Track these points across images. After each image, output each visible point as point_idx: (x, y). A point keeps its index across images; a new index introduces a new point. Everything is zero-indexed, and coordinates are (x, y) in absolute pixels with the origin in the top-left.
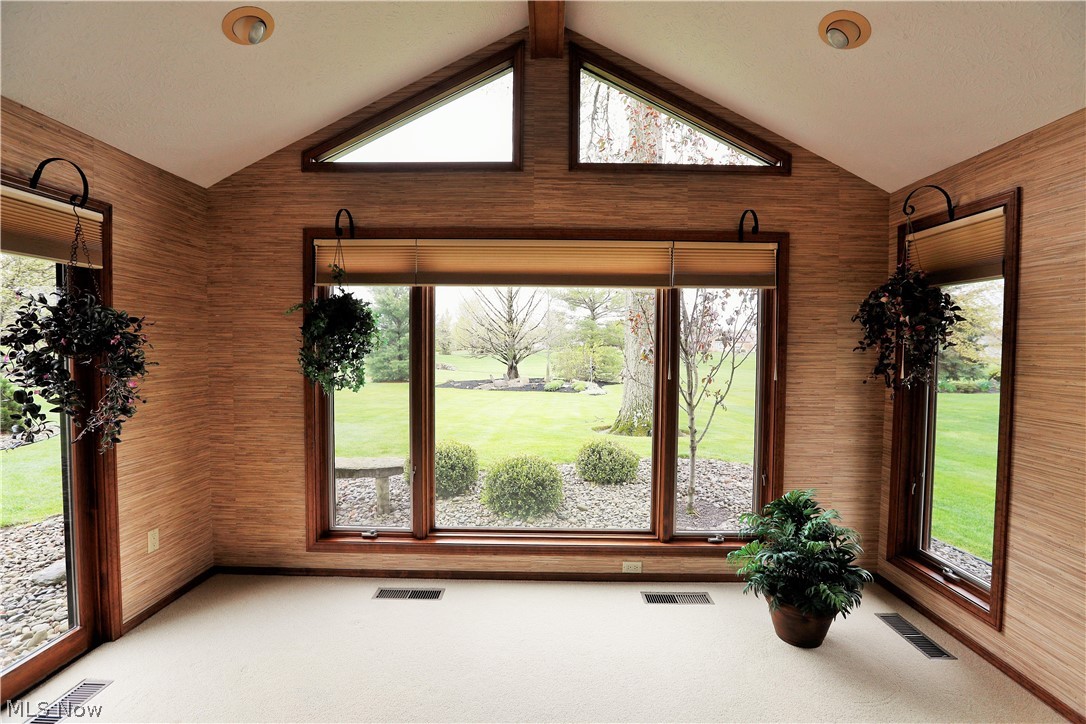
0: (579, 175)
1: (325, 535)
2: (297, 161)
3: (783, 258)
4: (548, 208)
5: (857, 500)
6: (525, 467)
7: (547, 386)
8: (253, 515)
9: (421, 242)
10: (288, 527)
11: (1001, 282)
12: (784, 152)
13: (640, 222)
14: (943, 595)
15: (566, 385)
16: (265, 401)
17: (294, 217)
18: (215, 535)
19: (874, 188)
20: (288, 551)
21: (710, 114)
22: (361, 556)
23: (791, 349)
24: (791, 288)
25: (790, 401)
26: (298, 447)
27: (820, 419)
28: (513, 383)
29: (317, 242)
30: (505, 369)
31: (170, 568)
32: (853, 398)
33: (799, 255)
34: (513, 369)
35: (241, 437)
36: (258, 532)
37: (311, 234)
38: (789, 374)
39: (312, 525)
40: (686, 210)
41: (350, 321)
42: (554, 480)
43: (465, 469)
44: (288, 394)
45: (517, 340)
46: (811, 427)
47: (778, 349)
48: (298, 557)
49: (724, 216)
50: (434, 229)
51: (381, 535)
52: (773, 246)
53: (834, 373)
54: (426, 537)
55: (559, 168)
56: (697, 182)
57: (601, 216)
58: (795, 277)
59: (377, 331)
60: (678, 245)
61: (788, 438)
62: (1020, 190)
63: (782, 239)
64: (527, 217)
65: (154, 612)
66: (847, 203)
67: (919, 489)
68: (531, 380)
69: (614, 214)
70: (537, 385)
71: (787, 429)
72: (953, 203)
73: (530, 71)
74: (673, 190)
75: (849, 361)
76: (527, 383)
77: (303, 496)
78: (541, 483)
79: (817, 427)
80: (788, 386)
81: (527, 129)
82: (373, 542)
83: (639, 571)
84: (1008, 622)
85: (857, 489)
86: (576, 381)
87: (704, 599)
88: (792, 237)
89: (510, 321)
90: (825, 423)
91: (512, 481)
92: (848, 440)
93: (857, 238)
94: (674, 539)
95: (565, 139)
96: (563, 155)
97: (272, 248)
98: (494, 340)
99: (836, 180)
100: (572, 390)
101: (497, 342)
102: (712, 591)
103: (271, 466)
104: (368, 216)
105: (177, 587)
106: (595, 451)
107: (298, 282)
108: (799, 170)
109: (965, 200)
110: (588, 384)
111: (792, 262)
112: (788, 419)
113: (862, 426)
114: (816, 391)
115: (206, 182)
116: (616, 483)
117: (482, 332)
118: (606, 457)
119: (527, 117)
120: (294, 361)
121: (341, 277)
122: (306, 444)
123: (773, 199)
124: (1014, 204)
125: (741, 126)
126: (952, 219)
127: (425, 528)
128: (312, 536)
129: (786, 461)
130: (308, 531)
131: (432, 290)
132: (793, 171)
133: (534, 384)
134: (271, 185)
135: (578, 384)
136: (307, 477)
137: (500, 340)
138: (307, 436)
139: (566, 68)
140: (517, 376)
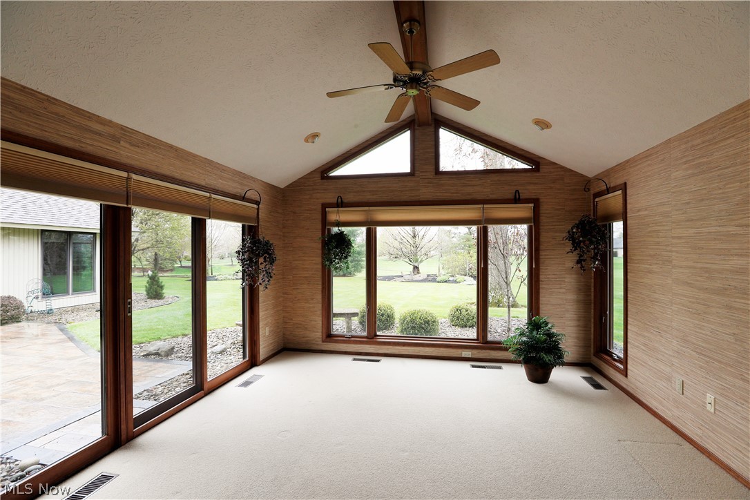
0: (440, 176)
1: (329, 336)
2: (319, 175)
3: (536, 211)
4: (426, 193)
5: (578, 326)
6: (420, 314)
7: (438, 279)
8: (300, 326)
9: (371, 208)
10: (314, 332)
11: (622, 222)
12: (535, 161)
13: (468, 196)
14: (612, 367)
15: (451, 279)
16: (306, 277)
17: (317, 199)
18: (284, 334)
19: (582, 176)
20: (314, 342)
21: (500, 146)
22: (345, 345)
23: (542, 253)
24: (541, 224)
25: (542, 277)
26: (319, 297)
27: (558, 286)
28: (417, 277)
29: (327, 209)
30: (411, 268)
31: (271, 343)
32: (574, 276)
33: (545, 208)
34: (416, 268)
35: (295, 293)
36: (301, 333)
37: (325, 206)
38: (541, 265)
39: (325, 331)
40: (489, 190)
41: (343, 243)
42: (434, 322)
43: (388, 316)
44: (315, 274)
45: (419, 249)
46: (553, 290)
47: (535, 253)
48: (318, 345)
49: (508, 192)
50: (377, 202)
51: (353, 337)
52: (532, 205)
53: (564, 264)
54: (373, 338)
55: (431, 174)
56: (495, 177)
57: (450, 195)
58: (543, 219)
59: (353, 247)
60: (485, 206)
61: (541, 295)
62: (625, 183)
63: (536, 202)
64: (416, 196)
65: (269, 359)
66: (569, 183)
67: (606, 320)
68: (428, 276)
69: (456, 193)
70: (432, 279)
71: (541, 290)
72: (608, 186)
73: (417, 132)
74: (483, 181)
75: (570, 259)
76: (425, 277)
77: (321, 318)
78: (428, 322)
79: (556, 290)
80: (541, 270)
81: (416, 157)
82: (351, 339)
83: (470, 356)
84: (629, 372)
85: (579, 321)
86: (458, 276)
87: (500, 368)
88: (541, 200)
89: (414, 236)
90: (561, 288)
91: (413, 321)
92: (572, 296)
93: (574, 199)
94: (488, 342)
95: (433, 161)
96: (432, 168)
97: (309, 212)
98: (404, 250)
99: (563, 173)
100: (455, 282)
101: (405, 250)
102: (504, 366)
103: (307, 305)
104: (349, 198)
105: (273, 352)
106: (458, 310)
107: (319, 226)
108: (543, 169)
109: (612, 185)
110: (466, 278)
111: (541, 212)
112: (541, 286)
113: (580, 290)
114: (555, 273)
115: (282, 186)
116: (470, 327)
117: (396, 244)
118: (464, 312)
119: (416, 152)
120: (319, 260)
121: (338, 224)
122: (322, 295)
123: (531, 183)
124: (624, 188)
125: (514, 150)
126: (609, 193)
127: (373, 334)
128: (324, 336)
129: (541, 306)
130: (322, 333)
131: (375, 228)
132: (541, 170)
133: (430, 278)
134: (309, 186)
135: (459, 278)
136: (323, 310)
137: (408, 249)
138: (322, 291)
139: (433, 130)
140: (418, 273)
